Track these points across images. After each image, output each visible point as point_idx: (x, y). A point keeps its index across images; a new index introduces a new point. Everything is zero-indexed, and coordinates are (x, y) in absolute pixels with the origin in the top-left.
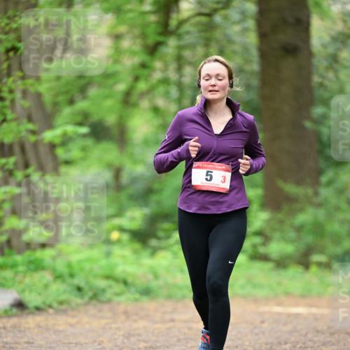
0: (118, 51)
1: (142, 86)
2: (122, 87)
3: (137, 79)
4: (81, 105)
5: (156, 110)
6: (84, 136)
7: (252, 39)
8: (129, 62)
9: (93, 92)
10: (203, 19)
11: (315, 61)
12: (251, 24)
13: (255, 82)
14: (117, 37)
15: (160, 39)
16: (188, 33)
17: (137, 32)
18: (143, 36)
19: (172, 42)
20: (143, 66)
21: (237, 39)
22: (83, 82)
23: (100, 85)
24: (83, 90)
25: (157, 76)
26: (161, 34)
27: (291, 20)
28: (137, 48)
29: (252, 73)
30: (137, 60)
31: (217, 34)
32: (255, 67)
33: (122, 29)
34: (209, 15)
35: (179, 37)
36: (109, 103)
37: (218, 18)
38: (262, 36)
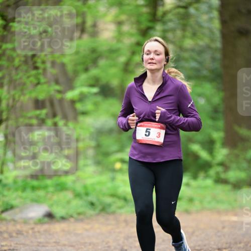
0: (120, 33)
1: (137, 58)
2: (123, 59)
3: (133, 53)
4: (94, 72)
6: (96, 94)
7: (216, 25)
8: (128, 41)
9: (102, 63)
10: (181, 10)
12: (215, 14)
13: (218, 55)
14: (119, 23)
15: (150, 24)
16: (171, 20)
17: (133, 19)
18: (138, 22)
19: (159, 27)
20: (138, 44)
21: (206, 25)
22: (94, 55)
23: (107, 58)
24: (95, 62)
26: (151, 21)
27: (244, 11)
28: (134, 31)
29: (216, 49)
30: (134, 40)
31: (192, 21)
32: (218, 44)
33: (123, 17)
34: (185, 7)
35: (164, 23)
36: (113, 71)
37: (192, 10)
38: (223, 22)
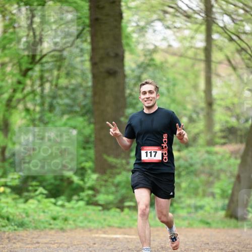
1: (19, 95)
2: (6, 96)
3: (15, 91)
5: (27, 110)
7: (88, 65)
8: (10, 81)
11: (127, 80)
12: (87, 57)
13: (89, 93)
14: (3, 65)
15: (30, 66)
16: (47, 62)
17: (15, 61)
18: (19, 64)
19: (37, 68)
20: (19, 83)
21: (79, 66)
25: (28, 89)
26: (31, 63)
27: (112, 54)
28: (16, 71)
29: (88, 87)
30: (15, 79)
31: (65, 63)
32: (90, 84)
33: (6, 59)
35: (42, 64)
37: (65, 53)
38: (94, 64)
